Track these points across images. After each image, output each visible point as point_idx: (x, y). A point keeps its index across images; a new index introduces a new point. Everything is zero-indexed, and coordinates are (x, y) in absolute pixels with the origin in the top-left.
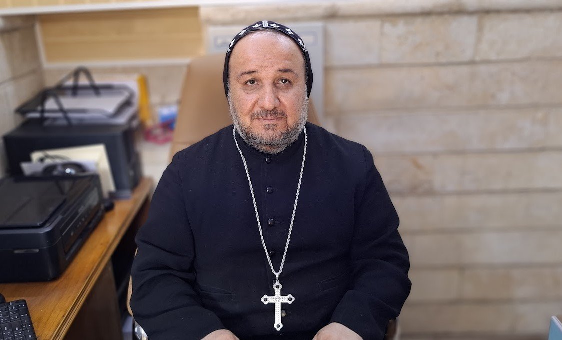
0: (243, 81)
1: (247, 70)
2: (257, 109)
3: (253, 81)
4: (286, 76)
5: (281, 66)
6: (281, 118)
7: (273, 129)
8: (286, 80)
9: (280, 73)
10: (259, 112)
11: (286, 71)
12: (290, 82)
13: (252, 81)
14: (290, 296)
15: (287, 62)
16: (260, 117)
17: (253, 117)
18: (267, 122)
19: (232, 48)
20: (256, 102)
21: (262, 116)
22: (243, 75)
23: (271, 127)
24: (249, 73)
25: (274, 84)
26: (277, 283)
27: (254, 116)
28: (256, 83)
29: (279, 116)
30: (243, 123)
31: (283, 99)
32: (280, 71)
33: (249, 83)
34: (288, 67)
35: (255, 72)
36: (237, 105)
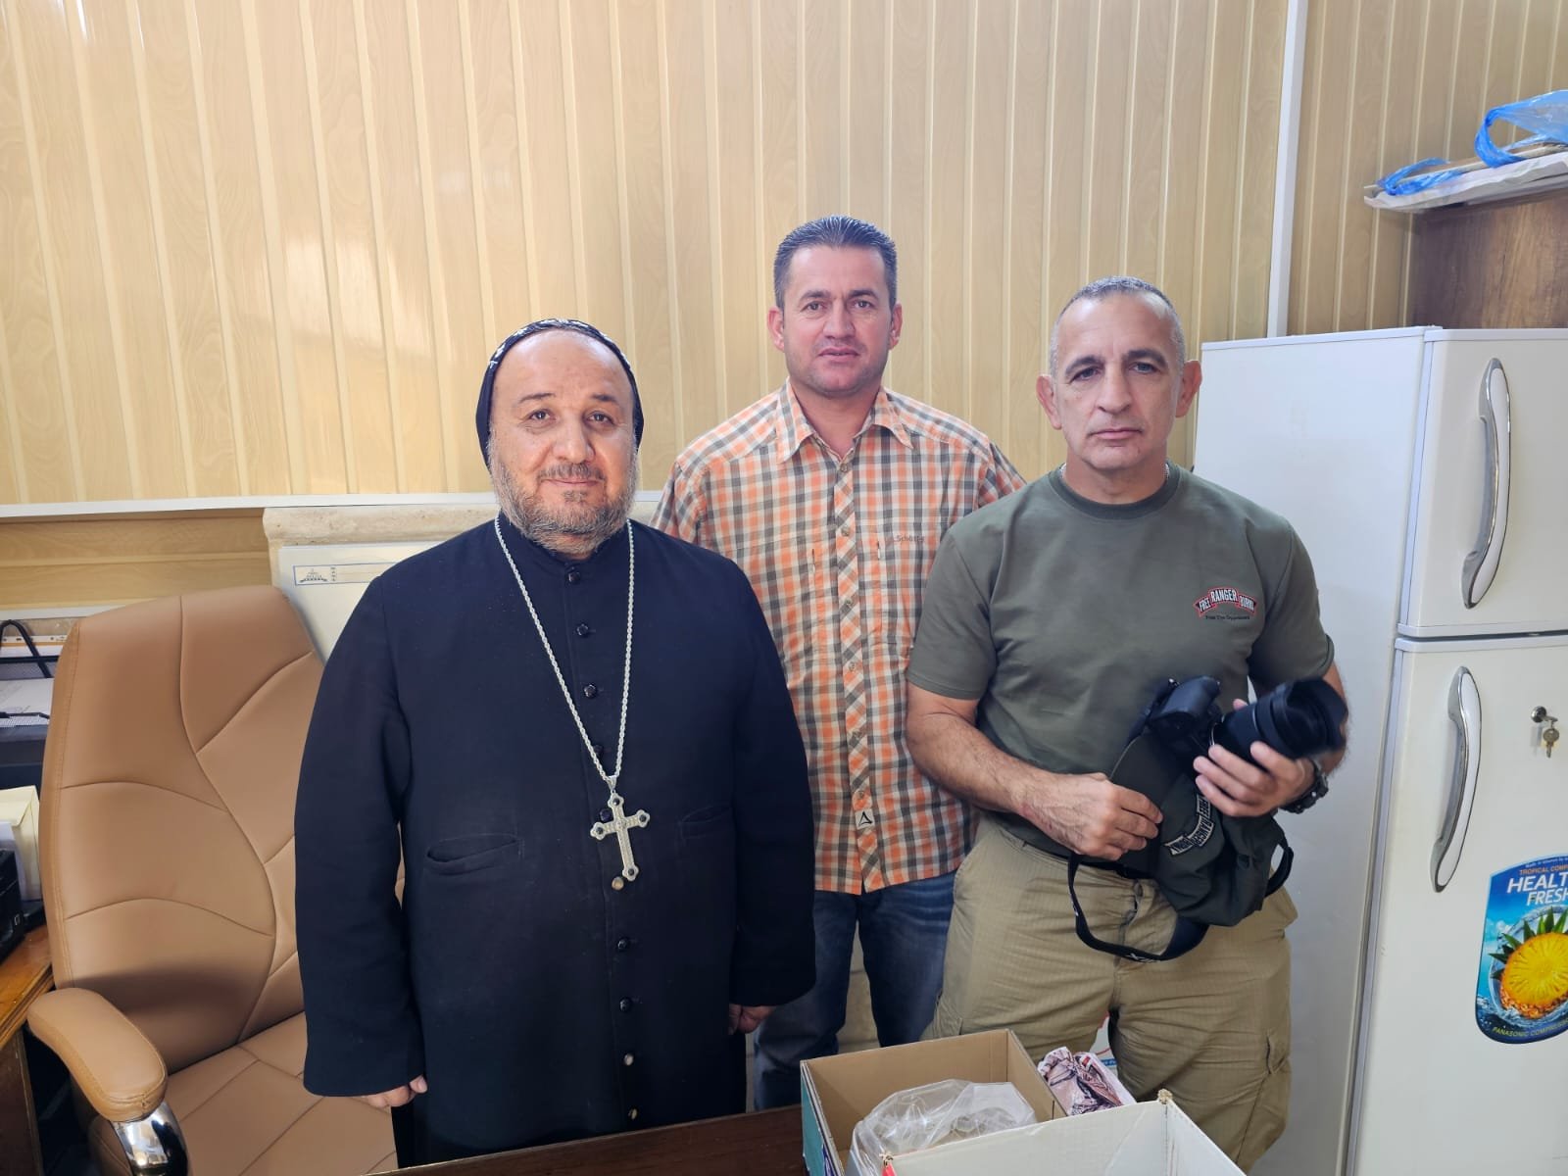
0: (525, 414)
1: (535, 391)
2: (552, 463)
3: (543, 416)
4: (603, 408)
5: (597, 390)
6: (596, 483)
7: (582, 501)
8: (602, 417)
9: (594, 402)
10: (556, 469)
11: (605, 398)
12: (610, 420)
13: (540, 414)
14: (641, 812)
15: (607, 384)
16: (557, 477)
17: (542, 478)
18: (569, 488)
19: (501, 359)
20: (549, 450)
21: (560, 474)
22: (526, 402)
23: (578, 497)
24: (539, 397)
25: (584, 419)
26: (614, 795)
27: (545, 475)
28: (547, 416)
29: (593, 478)
30: (522, 488)
31: (601, 450)
32: (595, 397)
33: (534, 417)
34: (608, 393)
35: (549, 395)
36: (509, 457)
